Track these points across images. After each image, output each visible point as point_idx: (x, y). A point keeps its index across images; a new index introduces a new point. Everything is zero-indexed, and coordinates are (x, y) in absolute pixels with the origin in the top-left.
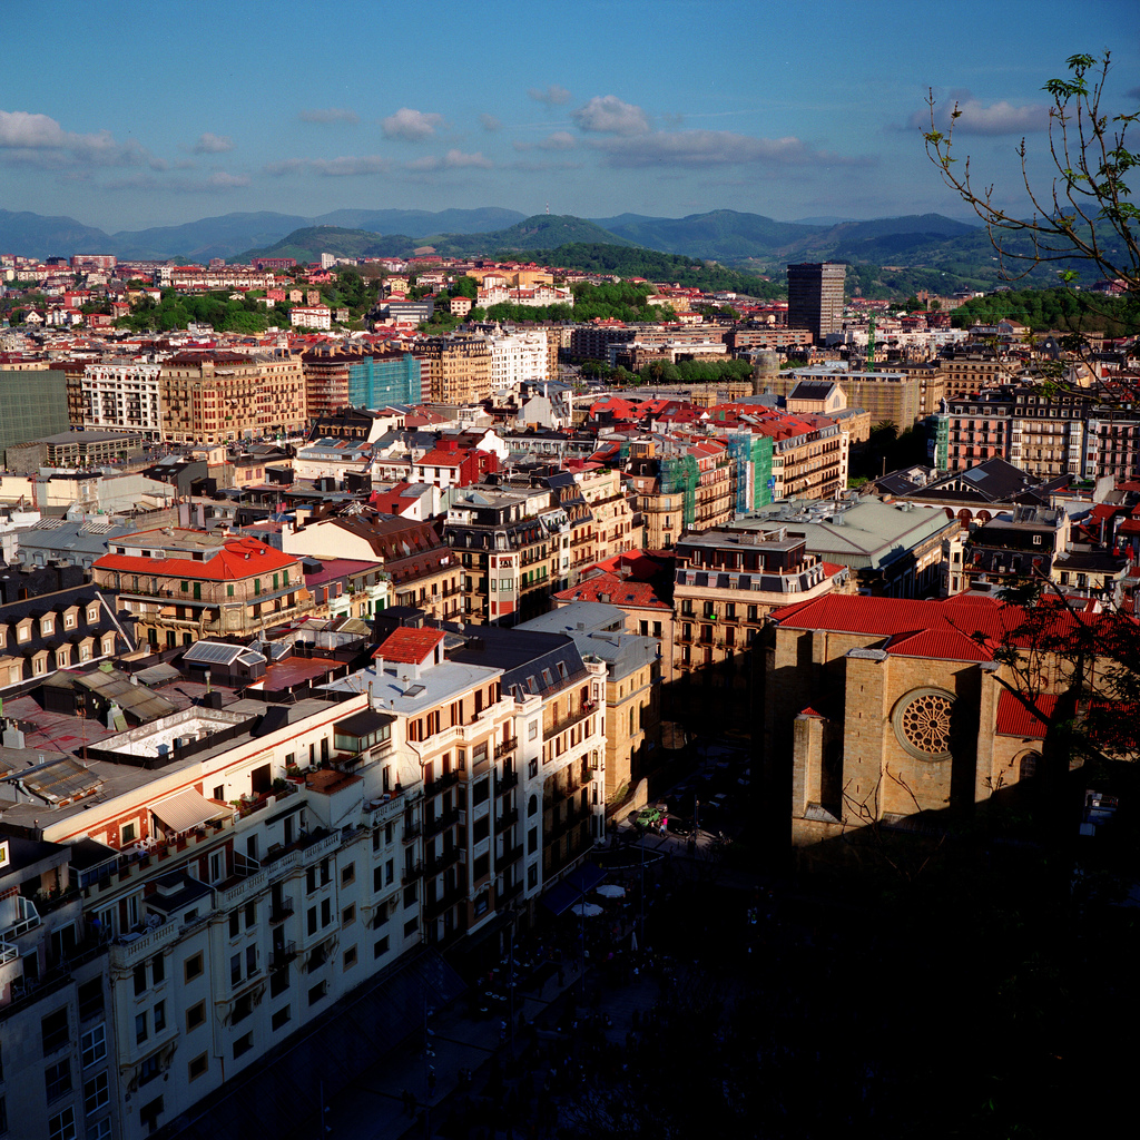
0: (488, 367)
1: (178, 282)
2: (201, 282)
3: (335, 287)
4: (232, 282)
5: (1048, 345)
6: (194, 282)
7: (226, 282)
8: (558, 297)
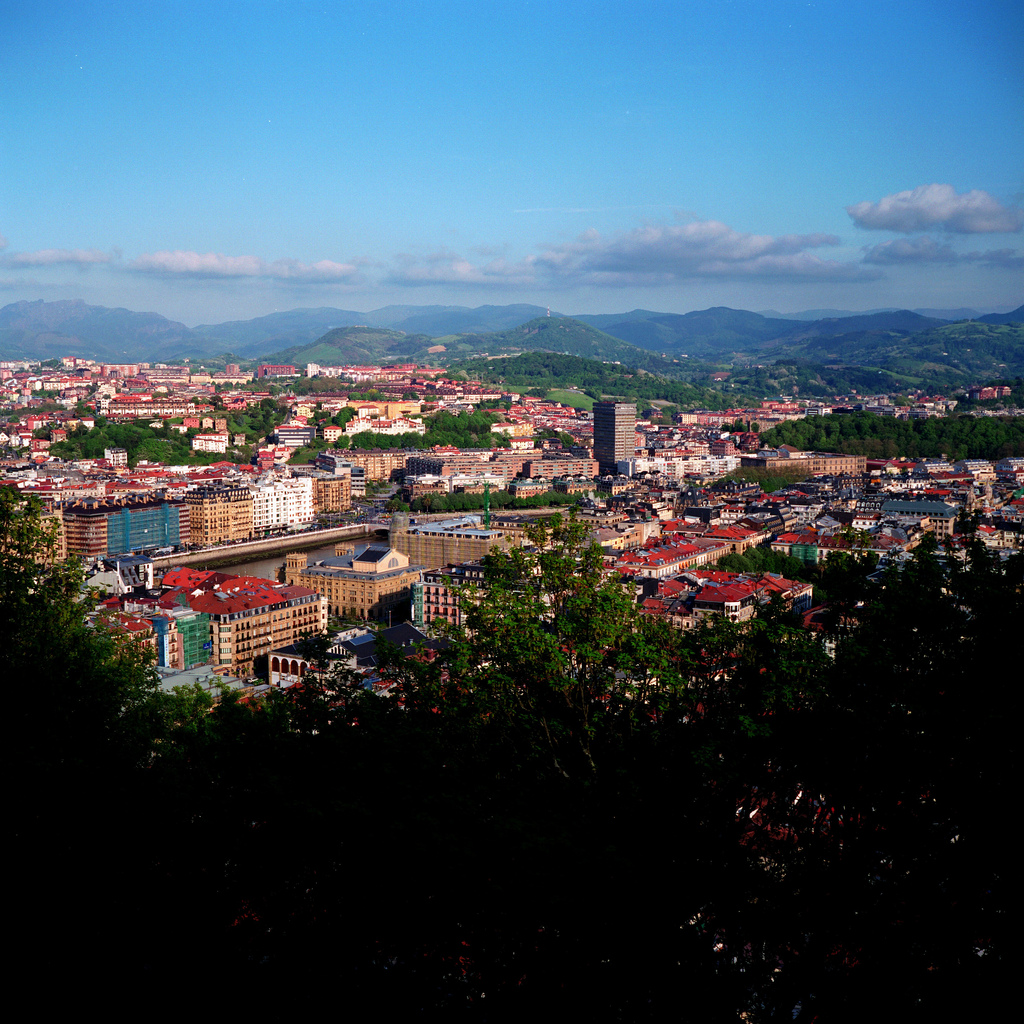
0: (250, 509)
1: (114, 411)
2: (133, 411)
3: (246, 414)
4: (159, 411)
5: (690, 494)
6: (127, 411)
7: (153, 411)
8: (411, 426)
